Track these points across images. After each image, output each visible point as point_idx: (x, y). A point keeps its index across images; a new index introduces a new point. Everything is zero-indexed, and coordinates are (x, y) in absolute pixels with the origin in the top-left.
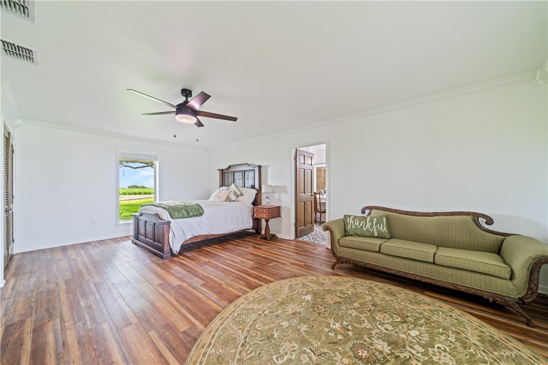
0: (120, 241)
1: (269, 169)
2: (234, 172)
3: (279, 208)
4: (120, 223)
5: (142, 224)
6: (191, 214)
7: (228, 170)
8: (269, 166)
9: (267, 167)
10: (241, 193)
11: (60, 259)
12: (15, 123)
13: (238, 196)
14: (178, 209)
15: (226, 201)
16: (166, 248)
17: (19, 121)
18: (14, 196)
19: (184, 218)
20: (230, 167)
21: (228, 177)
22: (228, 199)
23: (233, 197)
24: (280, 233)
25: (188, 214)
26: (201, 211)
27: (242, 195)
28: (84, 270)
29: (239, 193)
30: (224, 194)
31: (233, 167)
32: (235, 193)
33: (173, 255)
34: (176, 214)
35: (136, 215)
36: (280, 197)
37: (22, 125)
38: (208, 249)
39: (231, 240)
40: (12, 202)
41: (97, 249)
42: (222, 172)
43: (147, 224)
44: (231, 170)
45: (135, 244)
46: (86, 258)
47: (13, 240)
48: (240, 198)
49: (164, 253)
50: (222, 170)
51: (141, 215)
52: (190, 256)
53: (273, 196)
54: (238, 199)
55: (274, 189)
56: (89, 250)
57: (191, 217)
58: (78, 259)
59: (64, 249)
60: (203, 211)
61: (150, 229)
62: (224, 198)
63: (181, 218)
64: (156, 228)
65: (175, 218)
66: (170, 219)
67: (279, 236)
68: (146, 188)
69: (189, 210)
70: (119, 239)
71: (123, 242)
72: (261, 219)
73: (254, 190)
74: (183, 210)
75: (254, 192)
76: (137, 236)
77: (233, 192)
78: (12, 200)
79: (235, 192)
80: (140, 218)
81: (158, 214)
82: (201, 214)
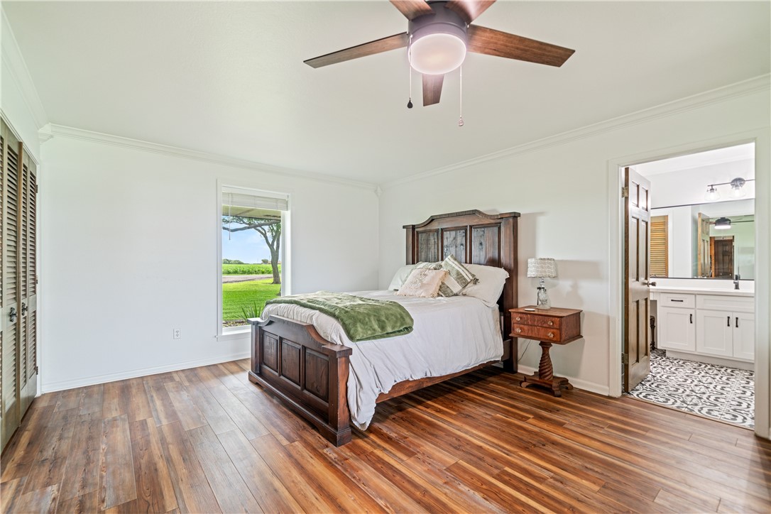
0: (225, 375)
1: (541, 221)
2: (442, 229)
3: (577, 316)
4: (224, 334)
5: (270, 344)
6: (389, 330)
7: (429, 228)
8: (542, 213)
9: (533, 216)
10: (473, 276)
11: (115, 419)
12: (40, 131)
13: (465, 284)
14: (361, 317)
15: (439, 295)
16: (341, 416)
17: (47, 129)
18: (38, 278)
19: (374, 338)
20: (432, 220)
21: (428, 240)
22: (443, 290)
23: (456, 288)
24: (576, 375)
25: (383, 328)
26: (408, 320)
27: (476, 281)
28: (161, 465)
29: (469, 278)
30: (433, 278)
31: (442, 220)
32: (460, 277)
33: (356, 432)
34: (359, 329)
35: (258, 323)
36: (575, 287)
37: (52, 137)
38: (417, 411)
39: (461, 388)
40: (35, 292)
41: (185, 395)
42: (413, 231)
43: (284, 346)
44: (435, 226)
45: (257, 384)
46: (165, 422)
47: (36, 369)
48: (471, 288)
49: (336, 428)
50: (414, 227)
51: (271, 323)
52: (393, 435)
53: (554, 286)
54: (466, 290)
55: (558, 269)
56: (171, 395)
57: (388, 334)
58: (150, 421)
59: (125, 388)
60: (412, 320)
61: (290, 356)
62: (434, 288)
63: (368, 339)
64: (307, 357)
65: (358, 340)
66: (348, 343)
67: (577, 383)
68: (243, 264)
69: (383, 318)
70: (221, 367)
71: (231, 377)
72: (516, 338)
73: (502, 270)
74: (372, 318)
75: (502, 275)
76: (260, 367)
77: (454, 273)
78: (35, 287)
79: (458, 273)
80: (266, 329)
81: (313, 326)
82: (408, 329)
